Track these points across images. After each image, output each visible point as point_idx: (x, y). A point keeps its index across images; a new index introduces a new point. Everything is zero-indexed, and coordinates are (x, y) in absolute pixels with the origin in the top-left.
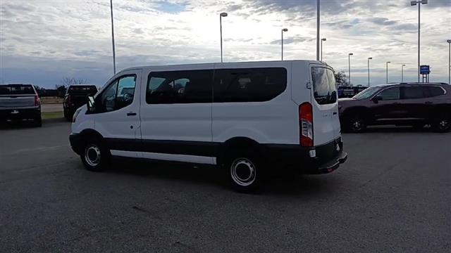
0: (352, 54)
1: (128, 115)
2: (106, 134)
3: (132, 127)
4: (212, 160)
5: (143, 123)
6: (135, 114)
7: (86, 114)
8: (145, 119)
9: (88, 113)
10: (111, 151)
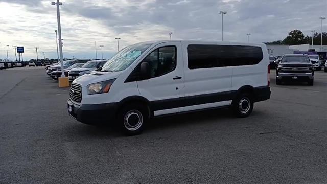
1: (174, 79)
3: (177, 89)
4: (229, 102)
5: (186, 84)
6: (180, 78)
8: (187, 81)
9: (128, 80)
10: (155, 112)
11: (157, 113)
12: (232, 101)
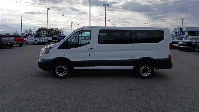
0: (72, 22)
1: (87, 49)
2: (72, 59)
3: (89, 55)
4: (131, 67)
5: (96, 53)
6: (92, 49)
7: (57, 49)
9: (59, 49)
10: (75, 67)
11: (76, 68)
12: (133, 66)
